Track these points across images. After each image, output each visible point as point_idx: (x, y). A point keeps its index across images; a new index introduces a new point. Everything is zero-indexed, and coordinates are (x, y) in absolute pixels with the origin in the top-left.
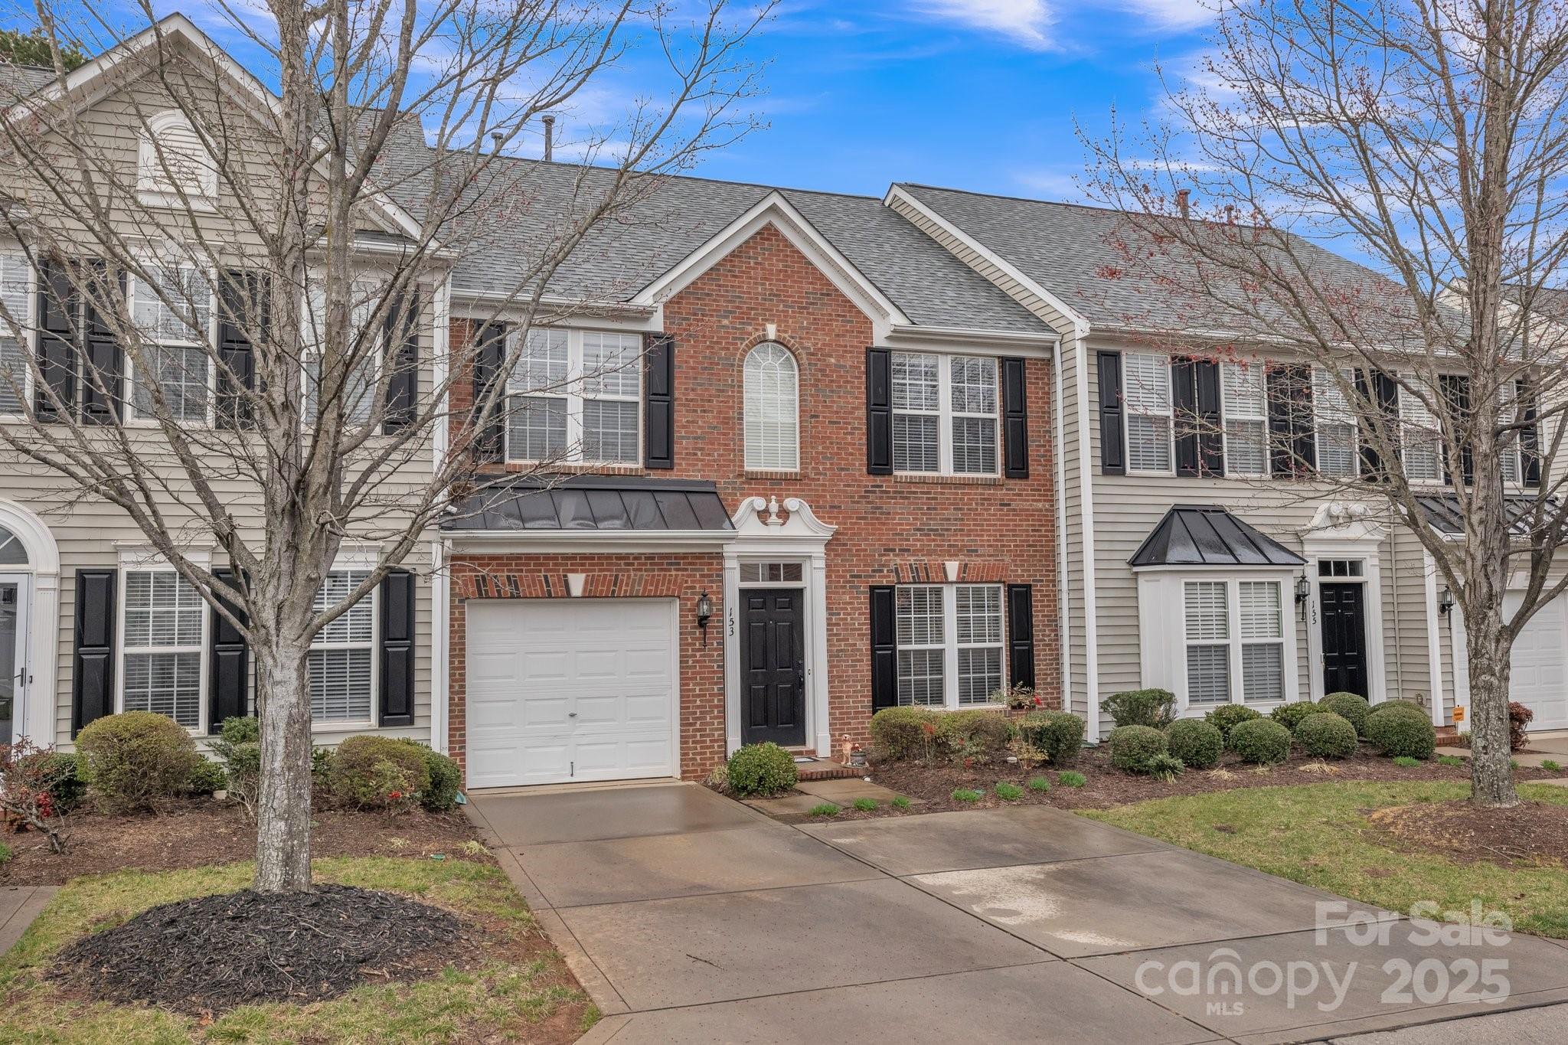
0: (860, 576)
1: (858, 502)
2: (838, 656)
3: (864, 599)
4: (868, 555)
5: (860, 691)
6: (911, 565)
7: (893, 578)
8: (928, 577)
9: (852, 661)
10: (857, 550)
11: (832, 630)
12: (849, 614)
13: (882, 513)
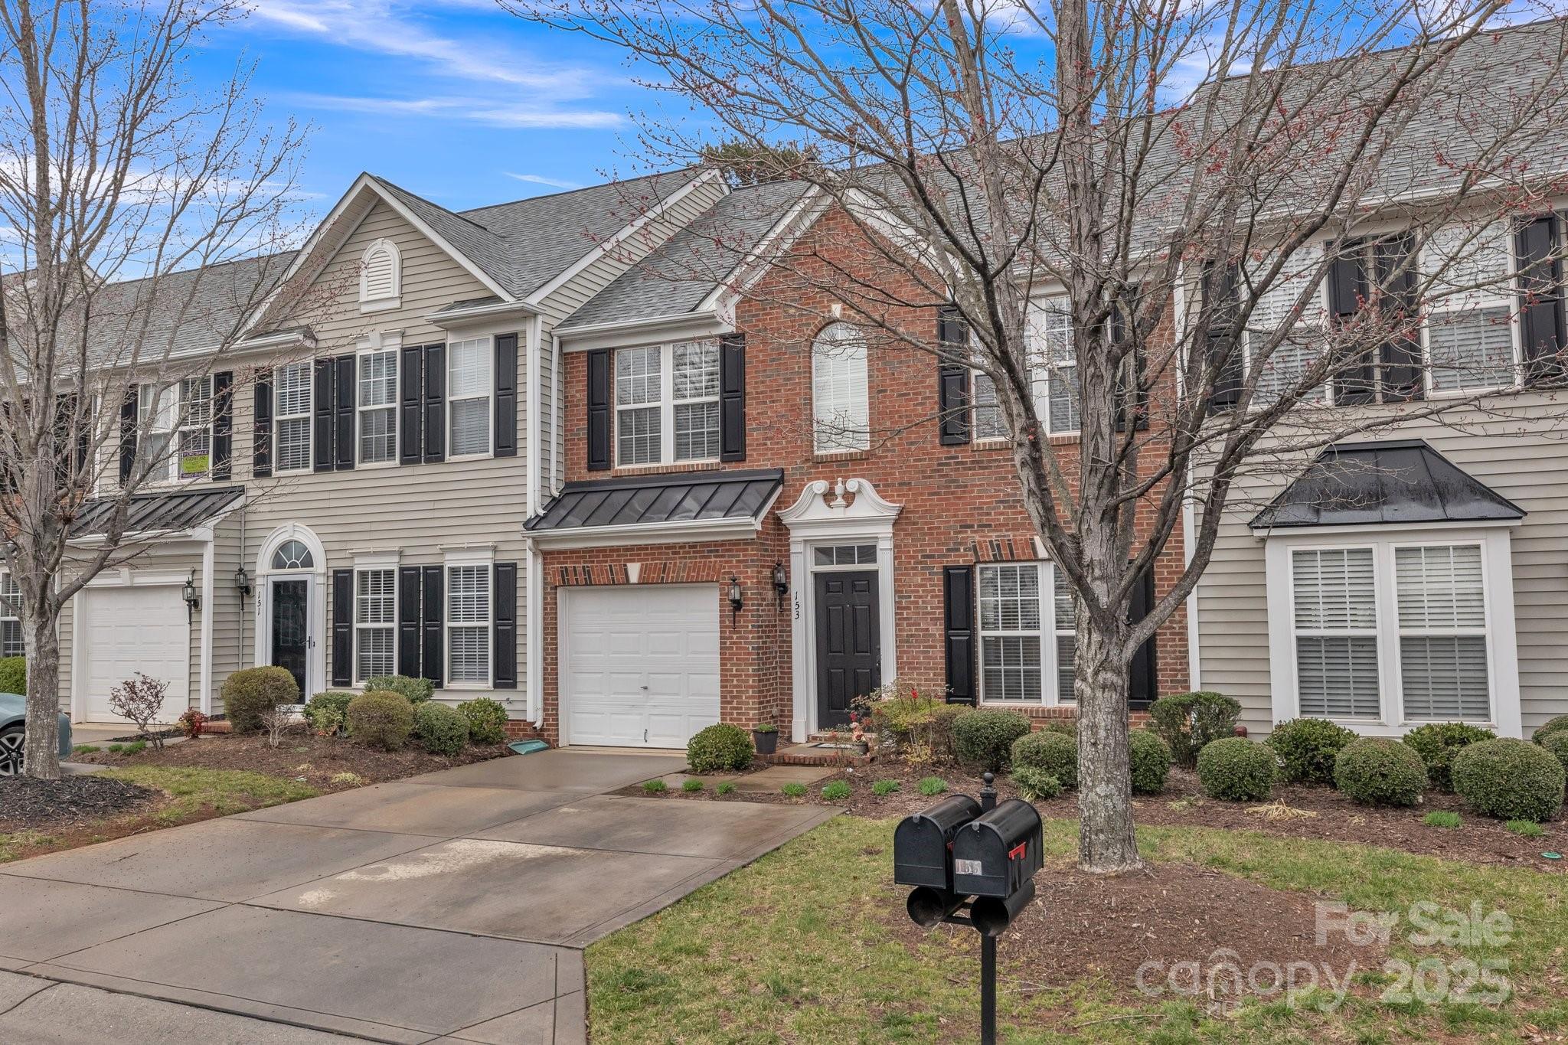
0: (933, 557)
1: (930, 477)
2: (908, 642)
3: (938, 580)
4: (942, 533)
5: (932, 680)
6: (991, 542)
7: (971, 558)
8: (1012, 554)
9: (924, 647)
10: (929, 529)
11: (902, 614)
12: (921, 597)
13: (957, 487)
